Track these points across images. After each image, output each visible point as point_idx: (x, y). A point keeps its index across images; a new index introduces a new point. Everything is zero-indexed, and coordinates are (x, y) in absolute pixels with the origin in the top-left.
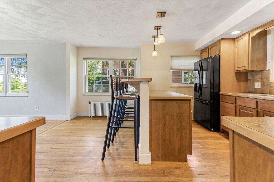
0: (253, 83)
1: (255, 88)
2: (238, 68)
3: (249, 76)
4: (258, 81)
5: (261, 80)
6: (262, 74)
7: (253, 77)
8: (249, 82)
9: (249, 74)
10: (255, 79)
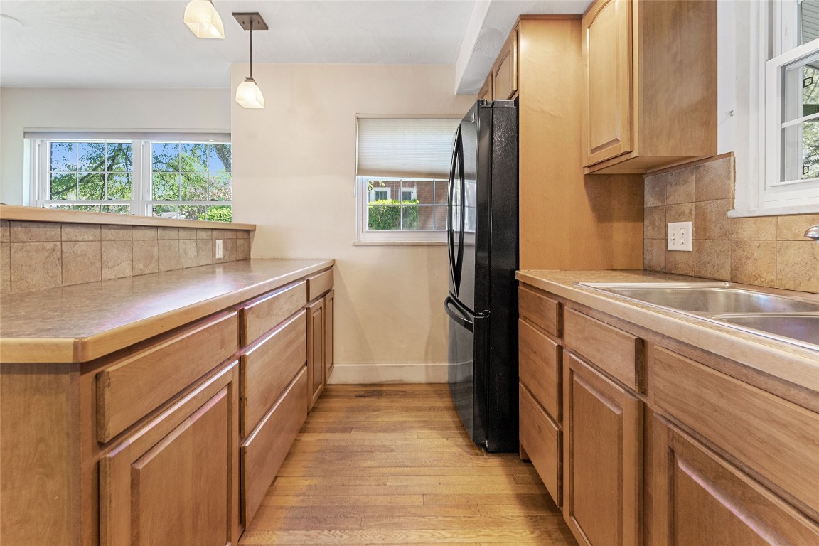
0: (663, 225)
1: (669, 248)
2: (593, 151)
3: (646, 192)
4: (683, 213)
5: (693, 212)
6: (698, 180)
7: (662, 196)
8: (646, 222)
9: (648, 181)
10: (670, 206)
